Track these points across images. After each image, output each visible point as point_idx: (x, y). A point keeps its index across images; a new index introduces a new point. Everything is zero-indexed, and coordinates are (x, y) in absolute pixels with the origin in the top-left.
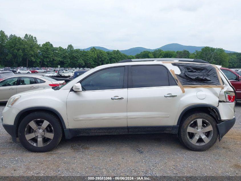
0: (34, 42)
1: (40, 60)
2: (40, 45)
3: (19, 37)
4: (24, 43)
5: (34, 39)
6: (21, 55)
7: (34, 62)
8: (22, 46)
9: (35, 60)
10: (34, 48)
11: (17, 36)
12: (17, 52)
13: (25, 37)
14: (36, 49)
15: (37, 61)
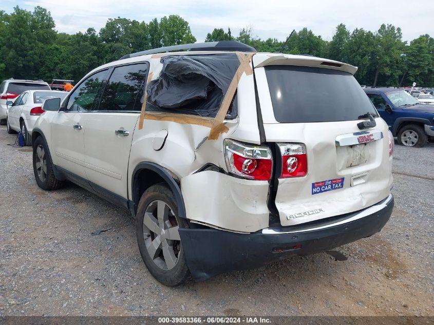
0: (395, 37)
1: (400, 72)
2: (406, 42)
3: (370, 32)
4: (375, 43)
5: (396, 32)
6: (366, 64)
7: (389, 77)
8: (371, 49)
9: (392, 74)
10: (393, 50)
11: (365, 30)
12: (359, 59)
13: (379, 31)
14: (396, 51)
15: (394, 74)
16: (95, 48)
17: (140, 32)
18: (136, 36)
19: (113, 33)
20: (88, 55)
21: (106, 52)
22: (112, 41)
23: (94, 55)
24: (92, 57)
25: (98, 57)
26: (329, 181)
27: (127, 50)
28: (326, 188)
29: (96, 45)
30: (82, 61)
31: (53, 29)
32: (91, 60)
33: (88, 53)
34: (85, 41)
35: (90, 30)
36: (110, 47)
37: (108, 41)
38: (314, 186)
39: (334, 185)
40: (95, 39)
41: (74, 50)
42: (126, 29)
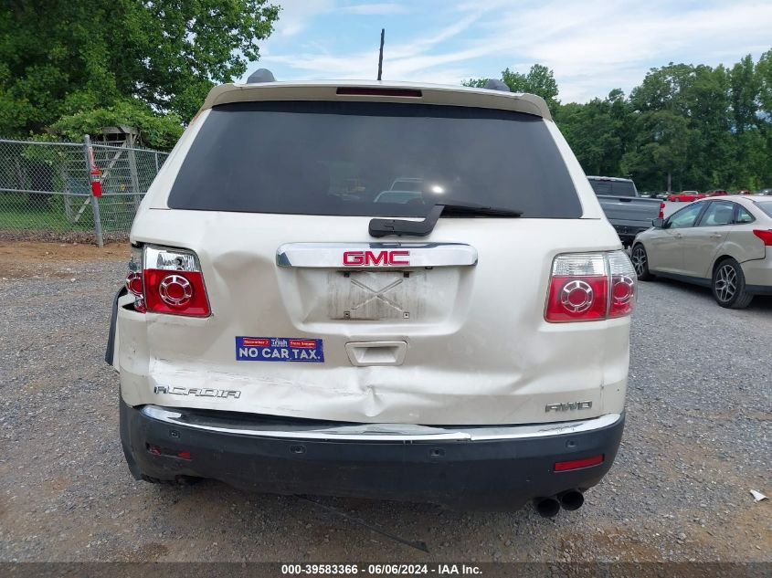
16: (619, 123)
17: (709, 86)
18: (703, 95)
19: (656, 93)
20: (606, 135)
21: (639, 129)
22: (653, 107)
23: (616, 135)
24: (612, 139)
25: (623, 139)
26: (281, 339)
27: (679, 121)
28: (276, 354)
29: (622, 117)
30: (594, 148)
31: (553, 98)
32: (610, 144)
33: (606, 132)
34: (602, 112)
35: (614, 93)
36: (647, 120)
37: (644, 108)
38: (240, 342)
39: (296, 351)
40: (621, 108)
41: (583, 129)
42: (682, 83)
